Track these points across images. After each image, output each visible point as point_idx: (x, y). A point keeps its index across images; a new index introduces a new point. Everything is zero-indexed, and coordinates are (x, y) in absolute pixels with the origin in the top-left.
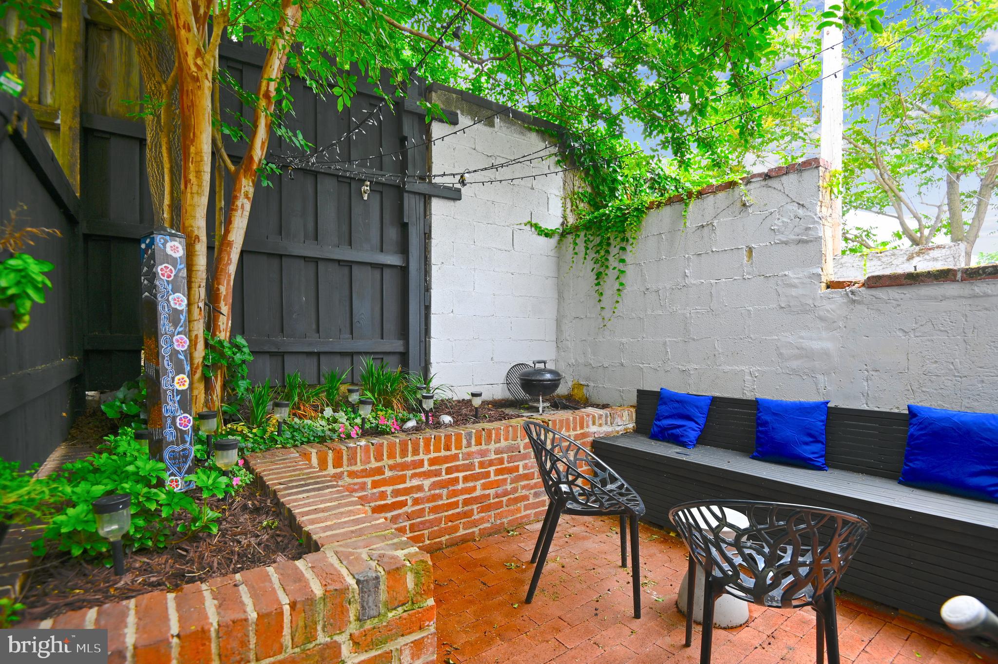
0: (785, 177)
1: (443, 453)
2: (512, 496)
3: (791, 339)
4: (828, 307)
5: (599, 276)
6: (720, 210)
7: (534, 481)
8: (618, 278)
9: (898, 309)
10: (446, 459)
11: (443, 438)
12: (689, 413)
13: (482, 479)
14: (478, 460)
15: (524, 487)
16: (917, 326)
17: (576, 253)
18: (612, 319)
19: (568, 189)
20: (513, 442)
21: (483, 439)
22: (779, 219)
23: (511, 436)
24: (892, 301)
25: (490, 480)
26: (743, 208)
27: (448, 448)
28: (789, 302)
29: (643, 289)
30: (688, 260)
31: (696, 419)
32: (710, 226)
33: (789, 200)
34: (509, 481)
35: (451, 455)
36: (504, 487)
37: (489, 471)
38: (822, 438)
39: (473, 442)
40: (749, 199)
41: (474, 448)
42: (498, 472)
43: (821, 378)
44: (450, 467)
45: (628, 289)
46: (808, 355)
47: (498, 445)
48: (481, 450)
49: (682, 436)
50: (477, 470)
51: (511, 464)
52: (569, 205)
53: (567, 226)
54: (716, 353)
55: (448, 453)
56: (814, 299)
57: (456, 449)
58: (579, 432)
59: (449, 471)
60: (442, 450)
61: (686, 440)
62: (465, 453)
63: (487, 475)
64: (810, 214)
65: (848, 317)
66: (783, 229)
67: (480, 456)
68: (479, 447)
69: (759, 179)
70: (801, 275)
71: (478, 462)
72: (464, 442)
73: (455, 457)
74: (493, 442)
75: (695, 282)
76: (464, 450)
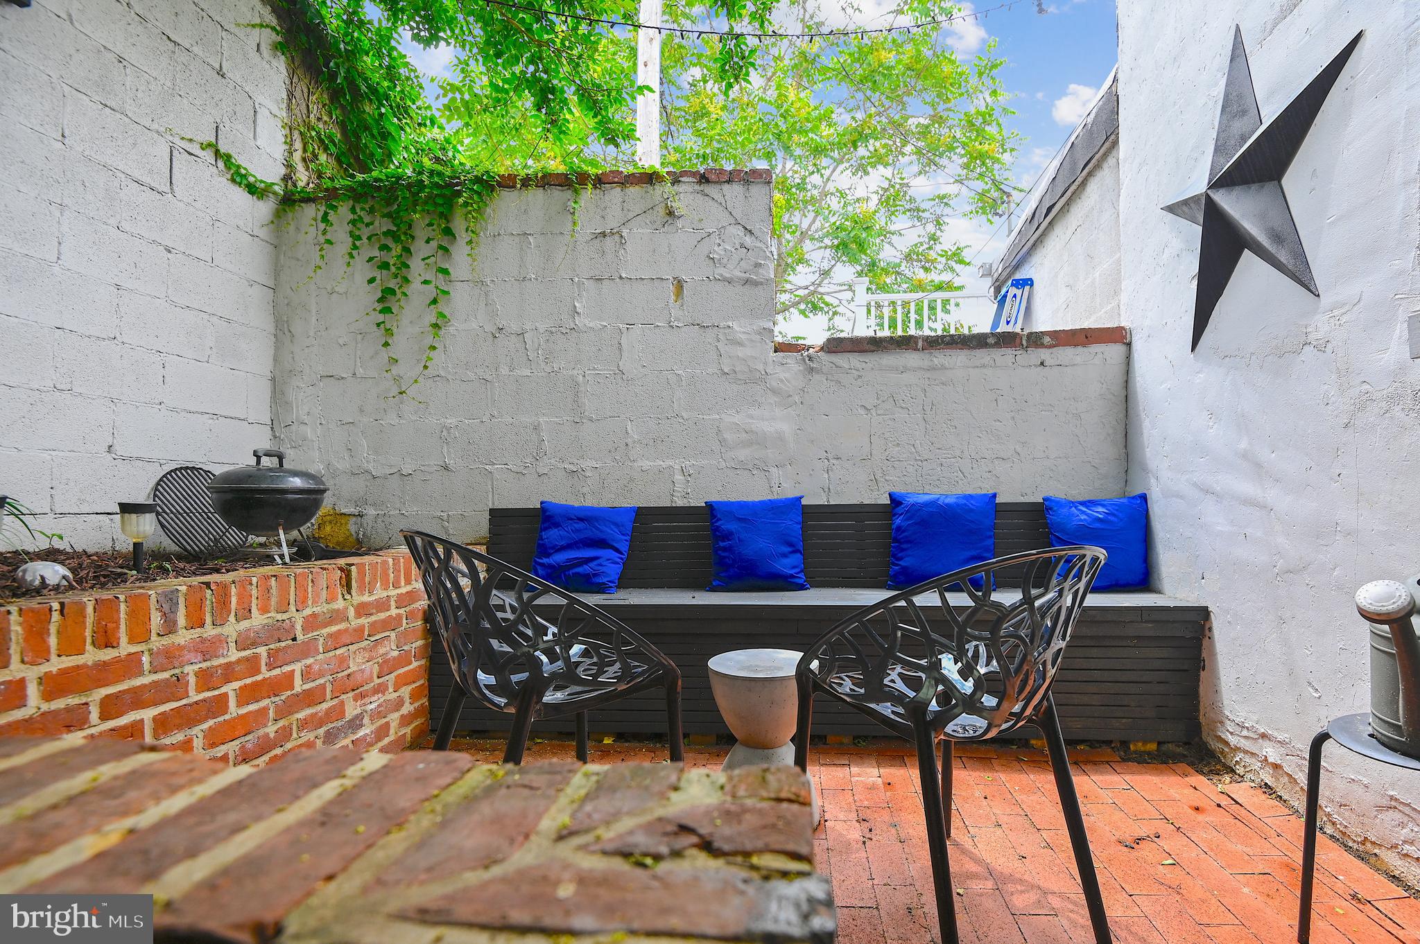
0: (726, 185)
1: (92, 656)
2: (278, 751)
3: (737, 419)
4: (782, 376)
5: (387, 295)
6: (631, 215)
7: (324, 706)
8: (435, 301)
9: (859, 382)
10: (101, 674)
11: (90, 609)
12: (602, 536)
13: (205, 720)
14: (196, 667)
15: (304, 725)
16: (879, 402)
17: (329, 242)
18: (420, 379)
19: (297, 112)
20: (280, 617)
21: (208, 609)
22: (719, 245)
23: (274, 601)
24: (854, 371)
25: (227, 717)
26: (668, 218)
27: (106, 639)
28: (734, 365)
29: (489, 328)
30: (579, 287)
31: (615, 545)
32: (617, 237)
33: (733, 222)
34: (271, 714)
35: (117, 660)
36: (261, 732)
37: (226, 695)
38: (800, 546)
39: (181, 621)
40: (679, 206)
41: (183, 637)
42: (247, 695)
43: (774, 470)
44: (117, 696)
45: (455, 327)
46: (755, 439)
47: (245, 624)
48: (203, 640)
49: (595, 575)
50: (194, 697)
51: (277, 672)
52: (298, 145)
53: (295, 185)
54: (629, 441)
55: (107, 655)
56: (765, 363)
57: (132, 641)
58: (403, 590)
59: (110, 708)
60: (89, 647)
61: (605, 580)
62: (159, 652)
63: (219, 705)
64: (759, 244)
65: (806, 390)
66: (726, 260)
67: (200, 657)
68: (196, 633)
69: (691, 179)
70: (749, 329)
71: (196, 674)
72: (156, 620)
73: (131, 665)
74: (232, 618)
75: (591, 325)
76: (156, 643)
